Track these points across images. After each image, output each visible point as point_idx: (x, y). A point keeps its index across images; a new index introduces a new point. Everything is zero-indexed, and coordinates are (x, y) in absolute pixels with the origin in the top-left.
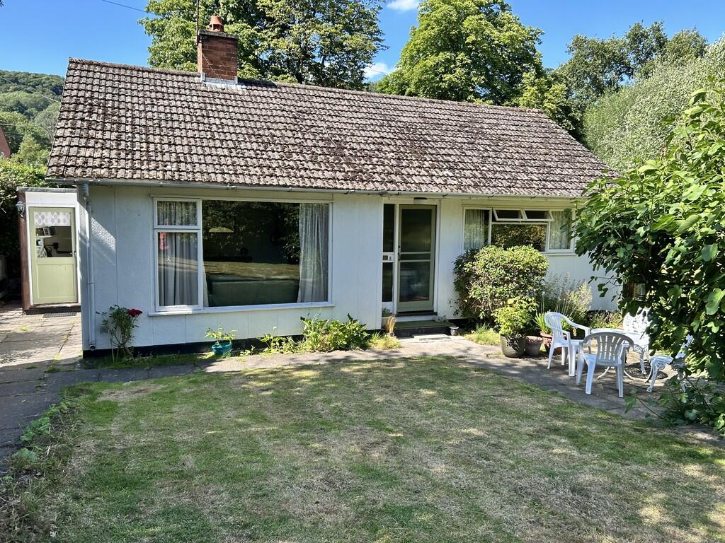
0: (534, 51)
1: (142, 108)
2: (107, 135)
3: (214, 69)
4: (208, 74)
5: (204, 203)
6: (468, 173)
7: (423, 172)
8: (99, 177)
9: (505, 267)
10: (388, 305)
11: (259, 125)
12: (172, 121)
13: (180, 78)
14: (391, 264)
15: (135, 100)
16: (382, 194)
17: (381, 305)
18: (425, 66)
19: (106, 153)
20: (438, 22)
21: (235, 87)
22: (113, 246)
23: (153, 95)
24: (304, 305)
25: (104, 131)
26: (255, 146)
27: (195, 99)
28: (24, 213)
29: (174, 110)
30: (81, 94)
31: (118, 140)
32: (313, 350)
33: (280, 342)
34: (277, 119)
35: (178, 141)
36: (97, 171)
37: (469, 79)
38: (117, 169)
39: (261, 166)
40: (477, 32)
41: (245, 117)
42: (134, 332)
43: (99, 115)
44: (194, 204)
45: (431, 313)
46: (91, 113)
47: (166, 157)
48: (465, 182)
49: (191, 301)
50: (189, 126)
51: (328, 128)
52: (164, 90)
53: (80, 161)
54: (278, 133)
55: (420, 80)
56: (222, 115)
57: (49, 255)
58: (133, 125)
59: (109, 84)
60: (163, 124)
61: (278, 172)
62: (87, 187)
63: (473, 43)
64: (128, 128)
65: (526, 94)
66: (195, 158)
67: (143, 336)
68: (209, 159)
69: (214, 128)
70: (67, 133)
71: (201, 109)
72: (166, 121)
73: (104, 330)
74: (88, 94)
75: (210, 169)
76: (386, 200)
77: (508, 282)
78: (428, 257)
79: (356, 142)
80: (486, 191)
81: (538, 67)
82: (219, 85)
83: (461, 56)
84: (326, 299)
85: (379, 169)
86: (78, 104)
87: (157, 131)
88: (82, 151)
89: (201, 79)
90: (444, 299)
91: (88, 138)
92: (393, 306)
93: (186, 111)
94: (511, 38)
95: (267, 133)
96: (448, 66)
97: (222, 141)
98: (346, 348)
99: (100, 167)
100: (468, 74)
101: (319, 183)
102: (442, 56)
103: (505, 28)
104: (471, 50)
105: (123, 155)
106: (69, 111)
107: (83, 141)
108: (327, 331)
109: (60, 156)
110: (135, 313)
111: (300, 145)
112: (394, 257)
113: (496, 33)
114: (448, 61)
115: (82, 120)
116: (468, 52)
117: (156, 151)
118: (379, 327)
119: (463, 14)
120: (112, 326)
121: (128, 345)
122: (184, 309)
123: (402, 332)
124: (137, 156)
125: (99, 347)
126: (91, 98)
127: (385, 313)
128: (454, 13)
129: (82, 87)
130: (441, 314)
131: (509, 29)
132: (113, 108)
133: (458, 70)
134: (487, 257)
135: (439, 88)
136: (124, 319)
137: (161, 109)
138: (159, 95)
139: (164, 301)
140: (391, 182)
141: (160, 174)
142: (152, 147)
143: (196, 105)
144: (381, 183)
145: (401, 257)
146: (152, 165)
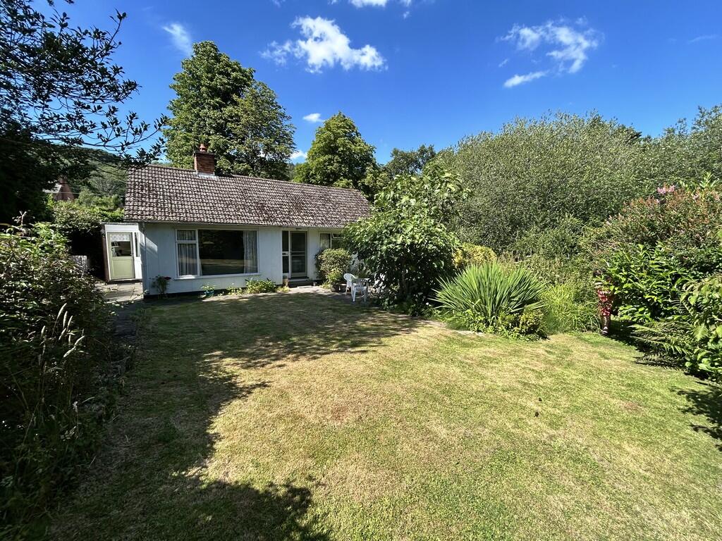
0: (372, 156)
1: (167, 187)
2: (151, 201)
3: (203, 169)
4: (200, 171)
5: (199, 230)
6: (320, 218)
7: (300, 217)
8: (149, 219)
9: (334, 257)
10: (286, 274)
11: (225, 196)
12: (183, 193)
13: (186, 172)
14: (287, 257)
15: (164, 183)
16: (281, 226)
17: (282, 274)
18: (318, 161)
19: (151, 209)
20: (325, 140)
21: (213, 177)
22: (156, 250)
23: (173, 181)
24: (246, 274)
25: (149, 199)
26: (222, 205)
27: (193, 183)
28: (105, 235)
29: (183, 188)
30: (136, 180)
31: (157, 203)
32: (251, 293)
33: (236, 290)
34: (234, 193)
35: (186, 203)
36: (148, 217)
37: (340, 169)
38: (157, 216)
39: (225, 215)
40: (344, 146)
41: (218, 192)
42: (168, 287)
43: (146, 191)
44: (195, 231)
45: (306, 277)
46: (142, 190)
47: (180, 211)
48: (318, 222)
49: (194, 273)
50: (191, 196)
51: (258, 197)
52: (178, 178)
53: (139, 212)
54: (234, 200)
55: (317, 168)
56: (207, 191)
57: (118, 256)
58: (163, 195)
59: (150, 175)
60: (178, 195)
61: (233, 217)
62: (144, 224)
63: (342, 151)
64: (161, 197)
65: (368, 177)
66: (194, 211)
67: (172, 288)
68: (201, 212)
69: (203, 197)
70: (132, 199)
71: (197, 188)
72: (180, 194)
73: (153, 286)
74: (140, 180)
75: (201, 216)
76: (282, 229)
77: (336, 263)
78: (304, 253)
79: (271, 204)
80: (326, 226)
81: (374, 165)
82: (205, 176)
83: (337, 157)
84: (257, 272)
85: (280, 216)
86: (135, 185)
87: (176, 198)
88: (140, 208)
89: (196, 173)
90: (311, 271)
91: (142, 202)
92: (288, 275)
93: (189, 189)
94: (360, 149)
95: (228, 199)
96: (330, 162)
97: (207, 203)
98: (265, 292)
99: (149, 215)
100: (340, 166)
101: (252, 222)
102: (327, 157)
103: (357, 145)
104: (341, 155)
105: (160, 210)
106: (131, 189)
107: (140, 203)
108: (257, 285)
109: (129, 210)
110: (168, 278)
111: (244, 205)
112: (289, 254)
113: (353, 147)
114: (329, 159)
115: (138, 193)
116: (340, 155)
117: (175, 208)
118: (282, 283)
119: (337, 136)
120: (157, 284)
121: (165, 292)
122: (191, 277)
123: (291, 286)
124: (166, 210)
125: (151, 294)
126: (142, 182)
127: (284, 278)
128: (332, 136)
129: (136, 176)
130: (310, 278)
131: (359, 145)
132: (153, 187)
133: (335, 164)
134: (327, 253)
135: (326, 172)
136: (163, 281)
137: (177, 188)
138: (176, 181)
139: (182, 274)
140: (285, 221)
141: (178, 218)
142: (173, 206)
143: (194, 186)
144: (281, 222)
145: (292, 254)
146: (174, 214)
